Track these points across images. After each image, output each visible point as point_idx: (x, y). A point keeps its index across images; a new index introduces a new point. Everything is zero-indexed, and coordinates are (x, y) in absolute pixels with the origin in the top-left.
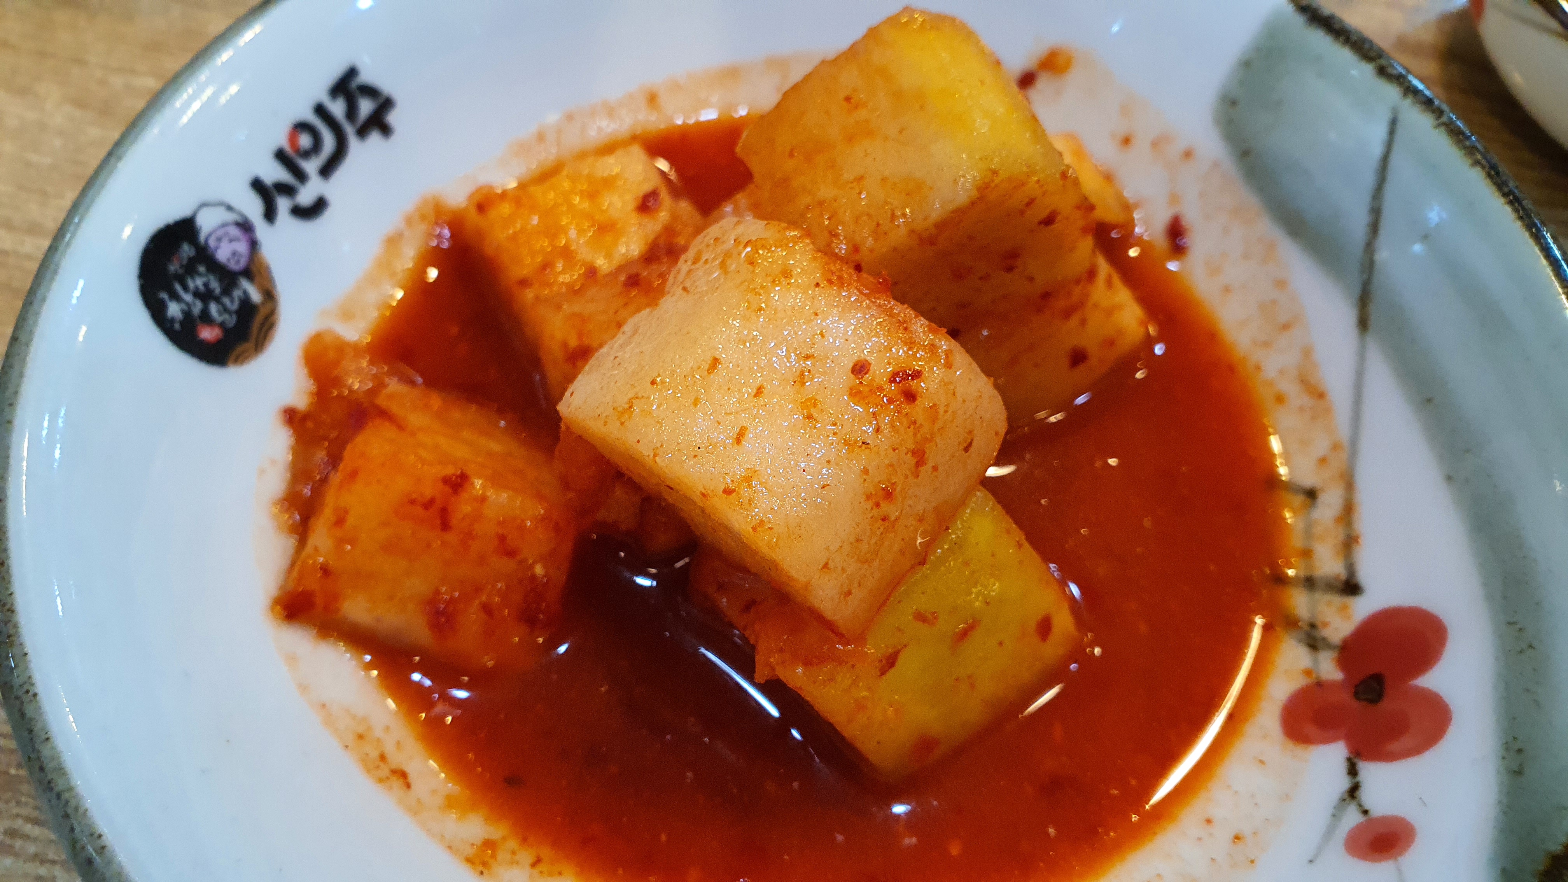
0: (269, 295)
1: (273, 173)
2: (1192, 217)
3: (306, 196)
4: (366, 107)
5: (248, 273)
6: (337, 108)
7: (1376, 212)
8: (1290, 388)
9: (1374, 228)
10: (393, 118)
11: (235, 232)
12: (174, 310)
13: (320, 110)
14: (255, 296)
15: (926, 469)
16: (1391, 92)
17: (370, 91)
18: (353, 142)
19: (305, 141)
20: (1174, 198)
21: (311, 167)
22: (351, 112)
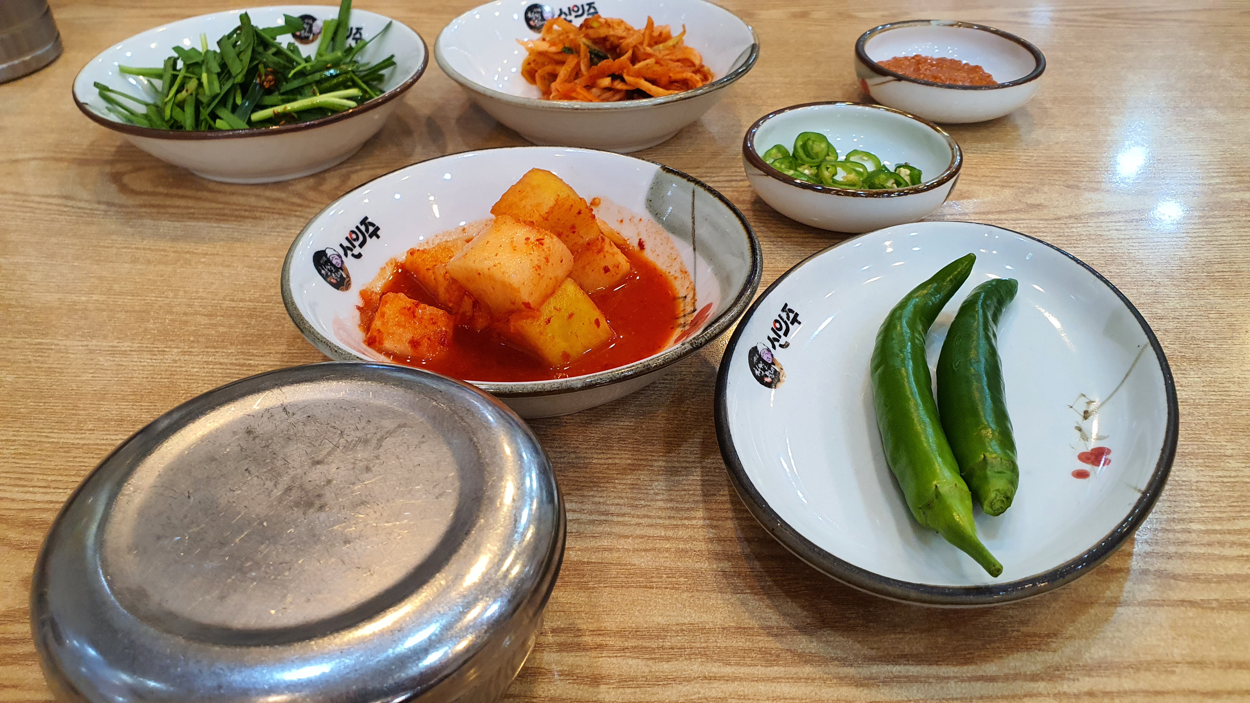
0: (348, 276)
1: (346, 244)
2: (644, 238)
3: (356, 251)
4: (371, 229)
5: (341, 268)
6: (363, 228)
7: (693, 218)
8: (678, 274)
9: (694, 223)
10: (379, 233)
11: (337, 257)
12: (323, 272)
13: (357, 228)
14: (344, 276)
15: (550, 264)
16: (692, 185)
17: (372, 224)
18: (368, 238)
19: (354, 236)
20: (639, 234)
21: (357, 244)
22: (367, 230)
